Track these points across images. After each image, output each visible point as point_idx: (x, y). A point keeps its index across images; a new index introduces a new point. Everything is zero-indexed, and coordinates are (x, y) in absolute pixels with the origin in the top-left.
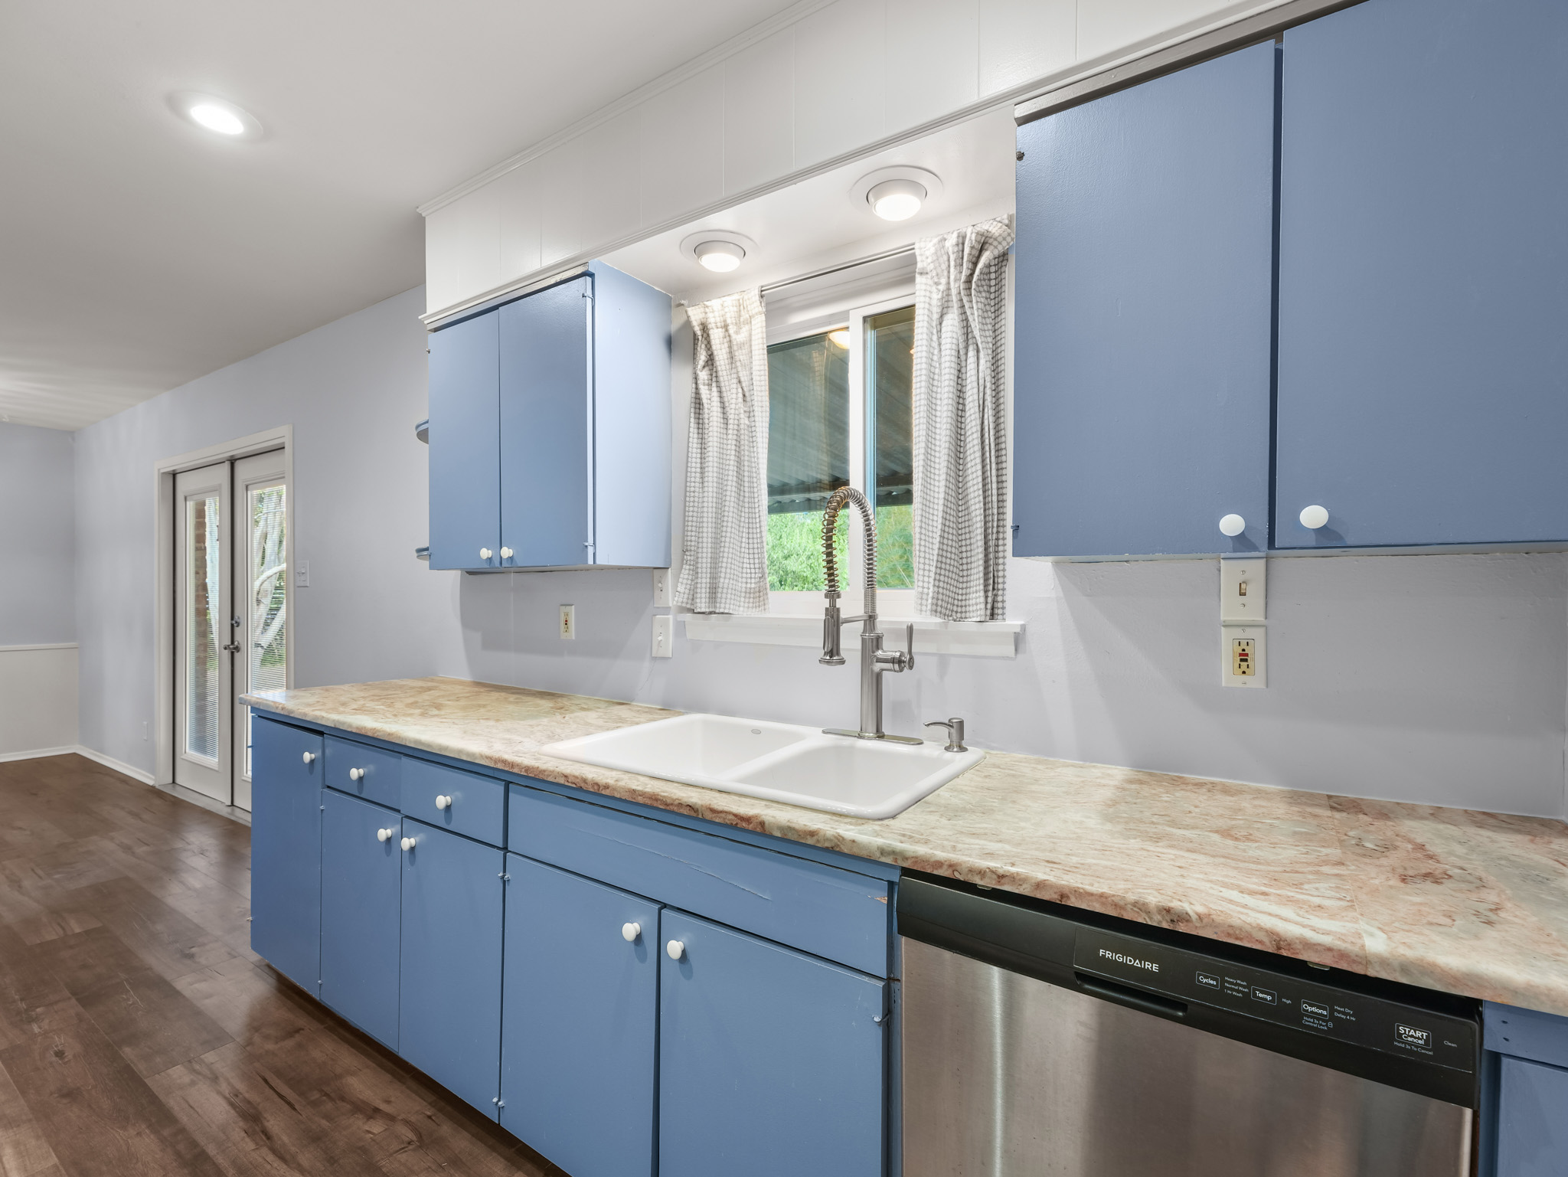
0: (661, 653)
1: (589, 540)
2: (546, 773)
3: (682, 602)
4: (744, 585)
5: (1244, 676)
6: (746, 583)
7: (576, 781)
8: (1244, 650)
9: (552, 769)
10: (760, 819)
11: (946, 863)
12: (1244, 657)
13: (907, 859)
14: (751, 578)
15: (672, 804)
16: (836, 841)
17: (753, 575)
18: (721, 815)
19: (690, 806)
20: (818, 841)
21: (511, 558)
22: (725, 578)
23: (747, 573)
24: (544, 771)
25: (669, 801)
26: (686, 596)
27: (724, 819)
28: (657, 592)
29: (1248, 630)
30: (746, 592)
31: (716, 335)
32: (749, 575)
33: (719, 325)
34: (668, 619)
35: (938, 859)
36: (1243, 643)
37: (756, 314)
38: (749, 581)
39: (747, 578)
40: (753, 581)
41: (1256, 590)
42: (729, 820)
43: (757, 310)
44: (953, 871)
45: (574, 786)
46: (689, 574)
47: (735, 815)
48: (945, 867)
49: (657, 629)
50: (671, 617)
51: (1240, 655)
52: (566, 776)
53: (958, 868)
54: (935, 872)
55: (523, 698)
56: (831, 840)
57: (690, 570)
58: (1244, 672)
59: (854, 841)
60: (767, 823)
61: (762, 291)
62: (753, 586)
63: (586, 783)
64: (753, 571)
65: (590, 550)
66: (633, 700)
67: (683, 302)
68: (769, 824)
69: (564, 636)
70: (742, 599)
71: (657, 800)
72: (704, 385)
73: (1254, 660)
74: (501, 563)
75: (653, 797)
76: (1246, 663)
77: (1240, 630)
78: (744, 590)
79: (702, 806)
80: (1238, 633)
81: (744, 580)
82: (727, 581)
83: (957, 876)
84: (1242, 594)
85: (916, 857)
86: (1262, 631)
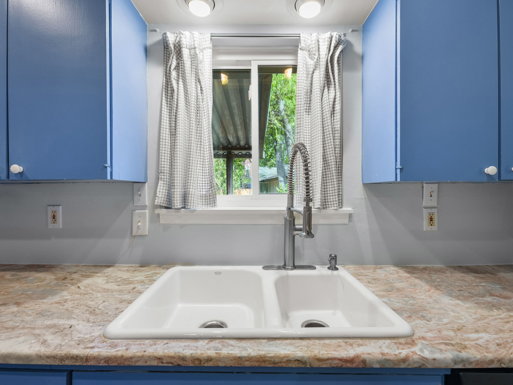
0: (140, 233)
1: (108, 163)
2: (133, 360)
3: (161, 203)
4: (199, 192)
5: (431, 226)
6: (200, 191)
7: (173, 360)
8: (431, 217)
9: (139, 354)
10: (361, 359)
11: (496, 360)
12: (431, 219)
13: (472, 363)
14: (202, 189)
15: (280, 362)
16: (422, 362)
17: (204, 187)
18: (328, 362)
19: (299, 360)
20: (409, 364)
21: (21, 174)
22: (192, 189)
23: (200, 186)
24: (131, 358)
25: (277, 360)
26: (163, 199)
27: (330, 364)
28: (136, 197)
29: (432, 209)
30: (200, 196)
31: (186, 52)
32: (201, 187)
33: (188, 46)
34: (146, 212)
35: (490, 358)
36: (431, 214)
37: (207, 48)
38: (201, 190)
39: (200, 189)
40: (204, 190)
41: (435, 195)
42: (335, 364)
43: (208, 46)
44: (500, 364)
45: (170, 365)
46: (163, 186)
47: (340, 360)
48: (495, 362)
49: (136, 219)
50: (147, 211)
51: (430, 218)
52: (159, 359)
53: (503, 361)
54: (490, 367)
55: (20, 274)
56: (419, 362)
57: (164, 184)
58: (431, 225)
59: (434, 359)
60: (368, 360)
61: (212, 36)
62: (204, 193)
63: (186, 361)
64: (204, 185)
65: (109, 170)
66: (115, 263)
67: (157, 29)
68: (369, 361)
69: (51, 226)
70: (199, 200)
71: (264, 361)
72: (174, 79)
73: (434, 220)
74: (8, 176)
75: (261, 360)
76: (432, 222)
77: (430, 209)
78: (199, 195)
79: (309, 358)
80: (429, 211)
81: (199, 190)
82: (193, 190)
83: (503, 366)
84: (431, 196)
85: (477, 361)
86: (436, 209)
